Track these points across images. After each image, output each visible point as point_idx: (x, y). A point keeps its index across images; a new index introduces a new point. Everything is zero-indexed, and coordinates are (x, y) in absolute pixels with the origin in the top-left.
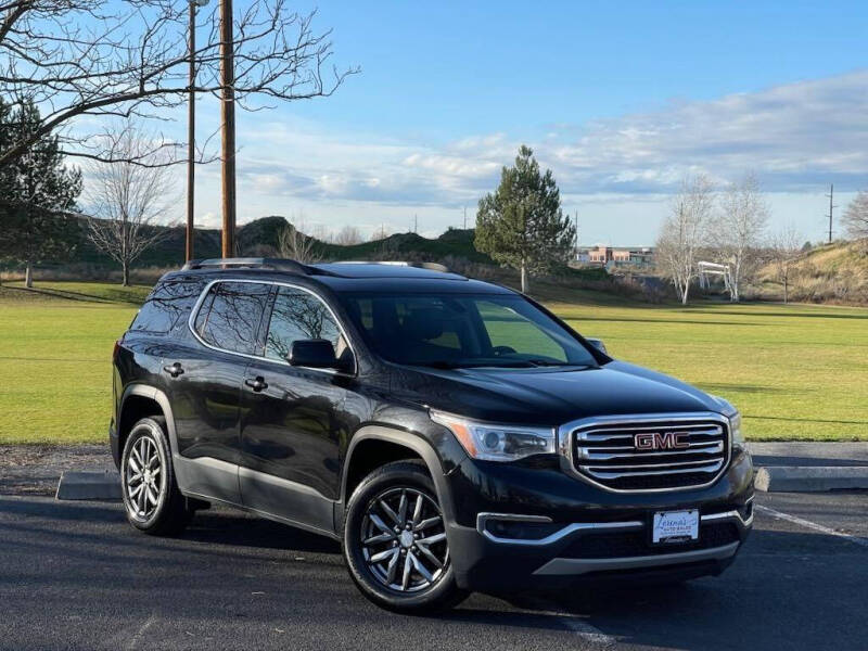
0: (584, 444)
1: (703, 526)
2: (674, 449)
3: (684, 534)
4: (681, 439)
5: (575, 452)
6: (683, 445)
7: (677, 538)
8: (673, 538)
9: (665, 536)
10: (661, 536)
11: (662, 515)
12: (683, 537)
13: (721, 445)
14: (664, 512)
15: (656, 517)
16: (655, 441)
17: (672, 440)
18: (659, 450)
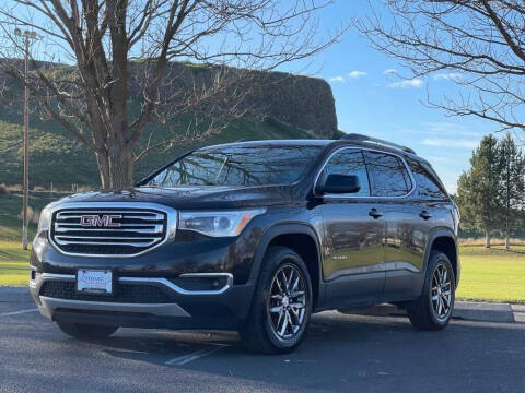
0: (59, 221)
1: (115, 283)
2: (108, 228)
3: (101, 288)
4: (114, 221)
5: (53, 227)
6: (115, 225)
7: (95, 289)
8: (92, 289)
9: (86, 287)
10: (84, 287)
11: (84, 271)
12: (100, 290)
13: (159, 229)
14: (85, 269)
15: (80, 273)
16: (94, 221)
17: (108, 221)
18: (98, 227)
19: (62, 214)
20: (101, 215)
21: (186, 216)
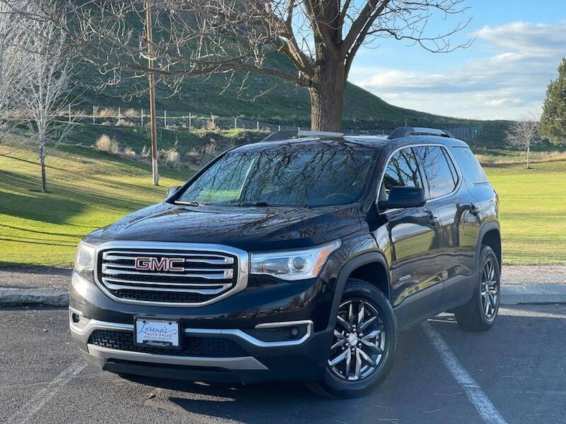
0: (106, 261)
1: (183, 336)
2: (168, 272)
3: (165, 340)
4: (175, 265)
5: (100, 267)
6: (177, 269)
7: (159, 342)
8: (154, 342)
9: (148, 339)
10: (145, 339)
11: (144, 322)
12: (164, 343)
13: (229, 273)
14: (145, 319)
15: (140, 323)
16: (151, 263)
17: (167, 264)
18: (156, 271)
19: (109, 254)
20: (159, 258)
21: (259, 258)
